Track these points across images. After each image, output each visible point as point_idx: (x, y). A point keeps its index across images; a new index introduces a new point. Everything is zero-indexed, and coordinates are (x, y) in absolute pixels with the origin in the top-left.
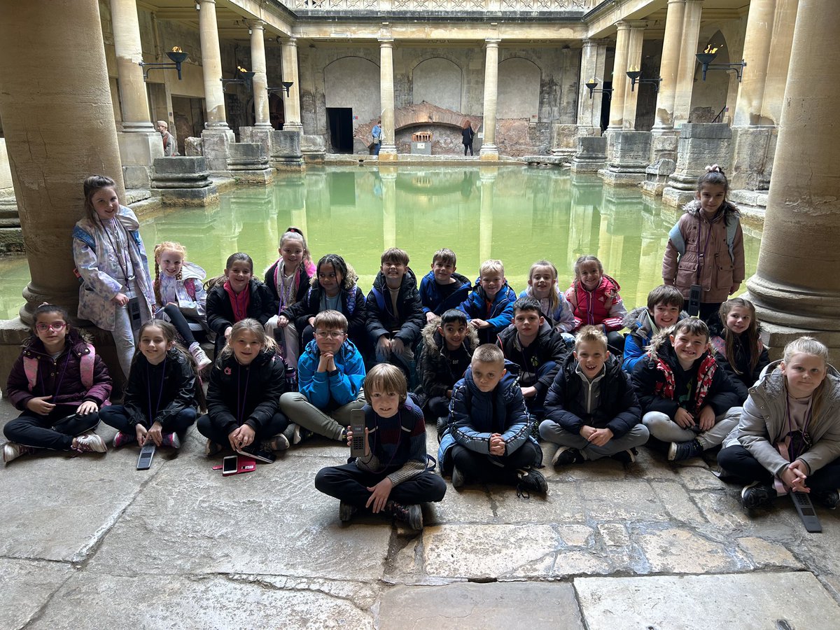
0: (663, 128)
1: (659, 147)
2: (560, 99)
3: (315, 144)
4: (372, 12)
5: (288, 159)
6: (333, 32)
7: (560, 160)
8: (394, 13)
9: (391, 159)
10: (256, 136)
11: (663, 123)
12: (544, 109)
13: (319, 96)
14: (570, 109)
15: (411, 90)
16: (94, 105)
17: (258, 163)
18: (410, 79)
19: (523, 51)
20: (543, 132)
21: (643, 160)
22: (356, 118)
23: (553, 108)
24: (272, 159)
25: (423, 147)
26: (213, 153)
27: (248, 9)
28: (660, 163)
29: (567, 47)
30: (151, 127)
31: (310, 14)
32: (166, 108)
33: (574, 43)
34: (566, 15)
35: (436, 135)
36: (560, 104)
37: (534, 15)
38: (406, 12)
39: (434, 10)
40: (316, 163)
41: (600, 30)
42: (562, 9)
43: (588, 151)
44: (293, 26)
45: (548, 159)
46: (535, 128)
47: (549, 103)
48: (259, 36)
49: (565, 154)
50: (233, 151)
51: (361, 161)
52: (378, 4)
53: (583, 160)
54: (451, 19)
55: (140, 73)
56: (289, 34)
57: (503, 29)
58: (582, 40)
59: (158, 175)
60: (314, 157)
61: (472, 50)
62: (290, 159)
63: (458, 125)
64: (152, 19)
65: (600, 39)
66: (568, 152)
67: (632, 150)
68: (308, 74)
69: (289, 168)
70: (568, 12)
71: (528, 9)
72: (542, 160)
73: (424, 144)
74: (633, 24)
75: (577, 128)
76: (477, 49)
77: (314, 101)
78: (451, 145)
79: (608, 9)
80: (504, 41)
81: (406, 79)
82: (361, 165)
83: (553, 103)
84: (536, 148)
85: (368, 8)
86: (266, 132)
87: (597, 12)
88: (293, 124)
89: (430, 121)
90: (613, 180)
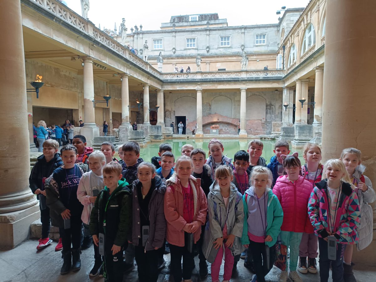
0: (318, 123)
1: (317, 132)
2: (275, 111)
3: (169, 131)
4: (194, 79)
5: (156, 137)
6: (178, 87)
7: (274, 137)
8: (202, 79)
9: (201, 136)
10: (144, 128)
11: (318, 121)
12: (268, 116)
13: (172, 111)
14: (279, 115)
15: (210, 109)
16: (15, 118)
17: (141, 138)
18: (210, 104)
19: (258, 92)
20: (268, 125)
21: (310, 137)
22: (188, 120)
23: (272, 115)
24: (149, 137)
25: (215, 131)
26: (123, 135)
27: (142, 80)
28: (316, 139)
29: (277, 90)
30: (95, 125)
31: (169, 81)
32: (109, 117)
33: (279, 89)
34: (275, 78)
35: (221, 127)
36: (275, 113)
37: (261, 78)
38: (207, 79)
39: (219, 78)
40: (170, 138)
41: (289, 83)
42: (273, 76)
43: (286, 133)
44: (162, 86)
45: (269, 136)
46: (264, 123)
47: (270, 113)
48: (147, 90)
49: (278, 134)
50: (131, 134)
51: (188, 137)
52: (196, 76)
53: (284, 137)
54: (226, 81)
55: (92, 105)
56: (160, 88)
57: (248, 84)
58: (282, 88)
59: (95, 144)
60: (168, 136)
61: (236, 93)
62: (157, 137)
63: (230, 122)
64: (107, 84)
65: (291, 87)
66: (278, 133)
67: (304, 133)
68: (168, 103)
69: (156, 140)
70: (276, 77)
71: (258, 76)
72: (266, 137)
73: (215, 130)
74: (303, 81)
75: (282, 123)
76: (238, 92)
77: (170, 114)
78: (227, 131)
79: (292, 75)
80: (248, 89)
81: (208, 104)
82: (188, 139)
83: (272, 113)
84: (265, 132)
85: (192, 78)
86: (148, 126)
87: (287, 77)
88: (160, 123)
89: (218, 121)
90: (295, 146)
